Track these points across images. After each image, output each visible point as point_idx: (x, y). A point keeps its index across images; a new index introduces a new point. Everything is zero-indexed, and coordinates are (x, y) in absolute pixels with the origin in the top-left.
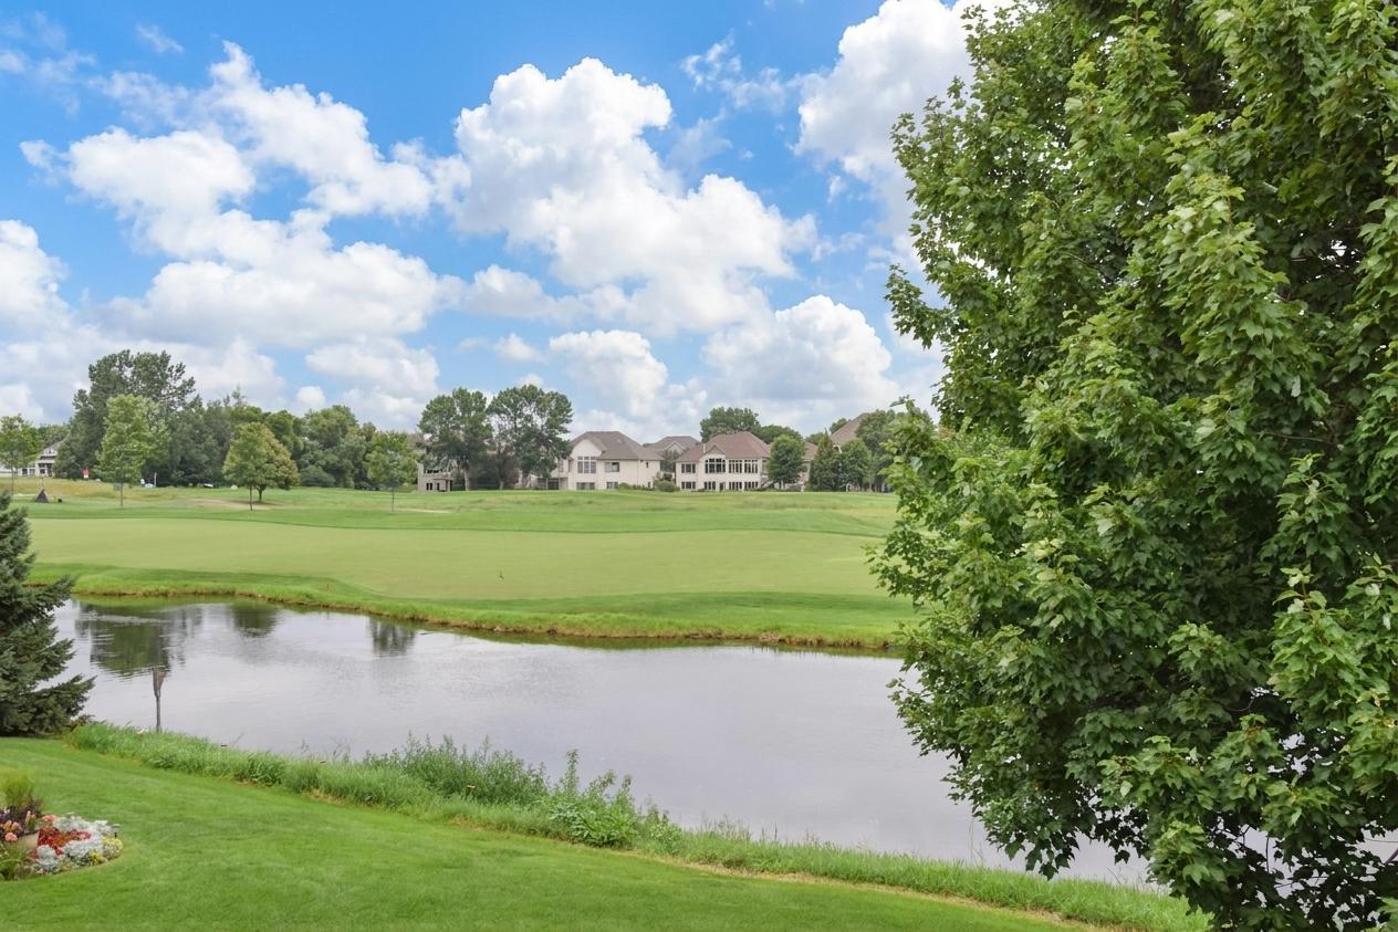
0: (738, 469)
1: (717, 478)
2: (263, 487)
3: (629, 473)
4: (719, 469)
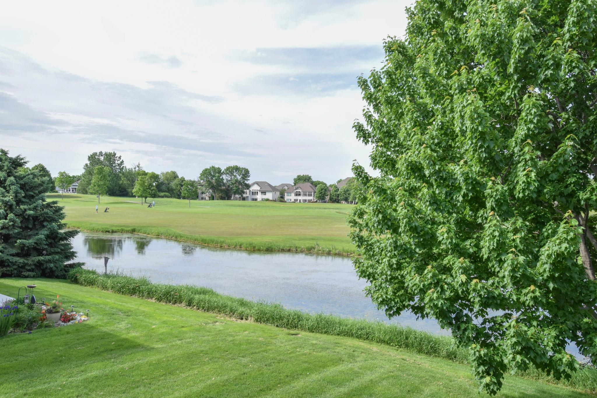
0: (305, 195)
1: (299, 198)
2: (146, 198)
3: (269, 196)
4: (299, 195)
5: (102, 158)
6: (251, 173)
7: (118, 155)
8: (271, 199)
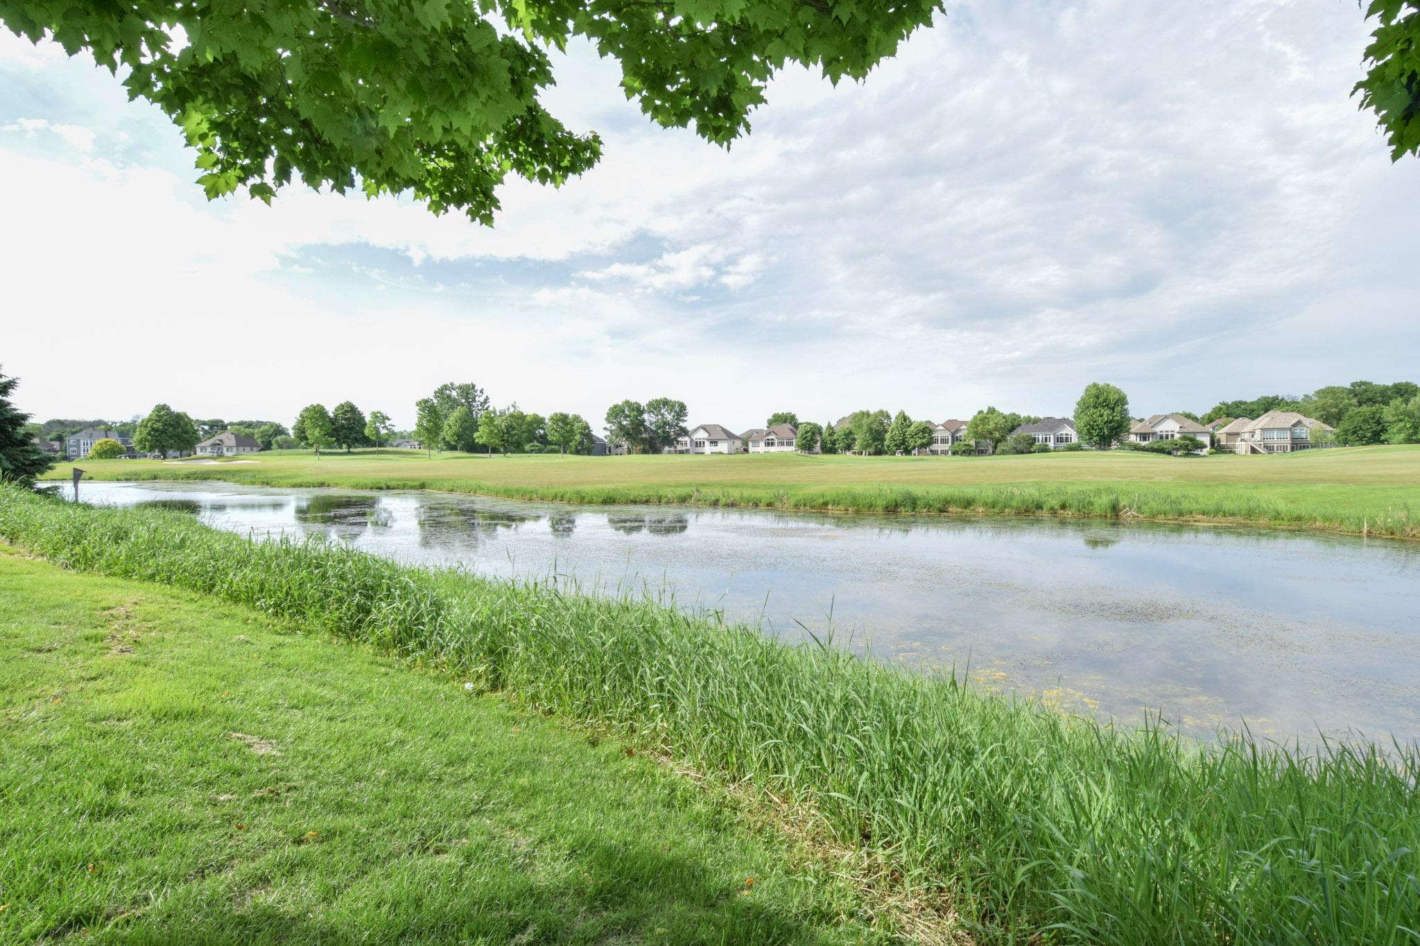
0: (782, 444)
1: (771, 449)
3: (723, 447)
4: (772, 444)
5: (454, 394)
6: (689, 410)
7: (478, 388)
8: (726, 452)
